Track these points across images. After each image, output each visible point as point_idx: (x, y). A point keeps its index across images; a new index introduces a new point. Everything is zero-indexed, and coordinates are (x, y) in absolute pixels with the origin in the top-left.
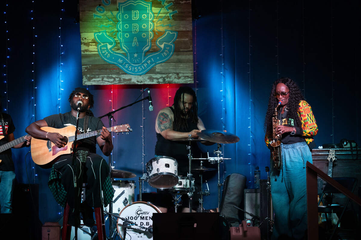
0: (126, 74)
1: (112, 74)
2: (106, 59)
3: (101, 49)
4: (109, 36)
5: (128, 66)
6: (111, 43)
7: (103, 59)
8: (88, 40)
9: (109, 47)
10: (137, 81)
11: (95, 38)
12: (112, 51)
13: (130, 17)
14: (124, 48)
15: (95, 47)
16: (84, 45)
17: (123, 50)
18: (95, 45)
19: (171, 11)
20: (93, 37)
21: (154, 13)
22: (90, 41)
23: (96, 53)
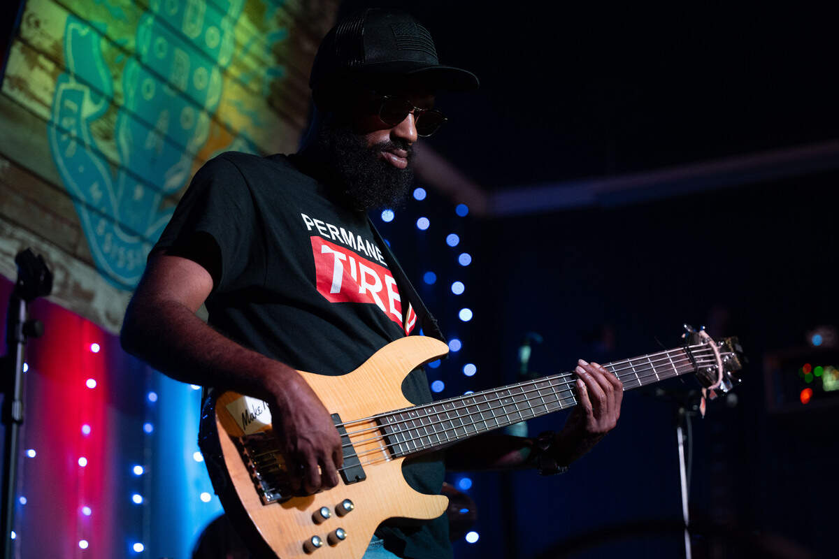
0: (90, 262)
1: (51, 243)
2: (60, 161)
3: (62, 103)
4: (102, 56)
5: (107, 231)
6: (97, 93)
7: (52, 156)
8: (42, 34)
9: (89, 108)
10: (108, 315)
11: (64, 39)
12: (91, 134)
13: (180, 17)
14: (123, 141)
15: (49, 82)
16: (23, 51)
17: (118, 149)
18: (54, 76)
19: (271, 60)
20: (57, 34)
21: (236, 43)
22: (47, 45)
23: (43, 112)
